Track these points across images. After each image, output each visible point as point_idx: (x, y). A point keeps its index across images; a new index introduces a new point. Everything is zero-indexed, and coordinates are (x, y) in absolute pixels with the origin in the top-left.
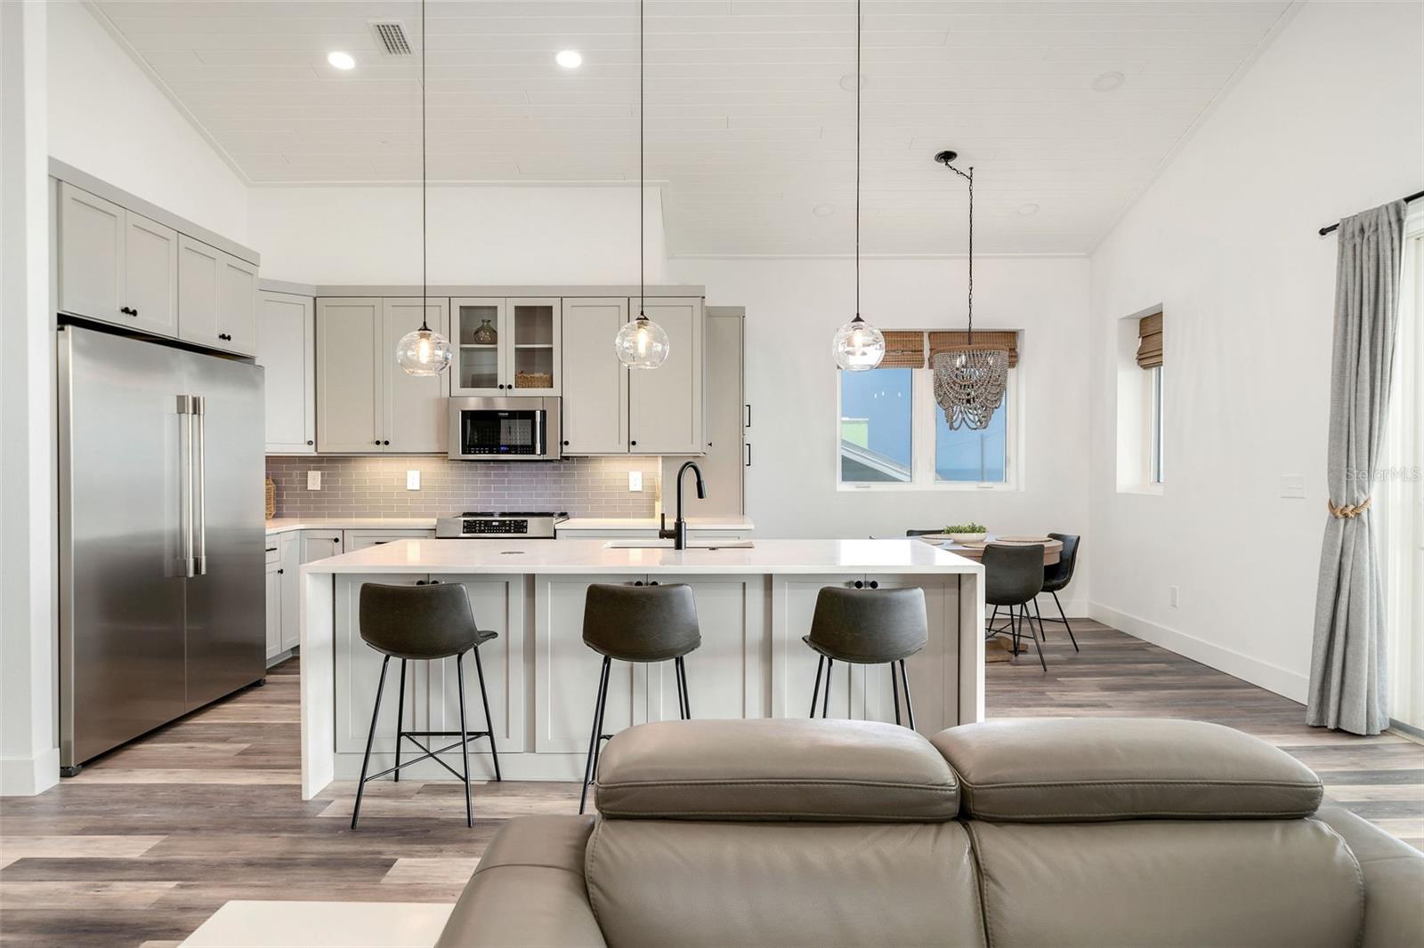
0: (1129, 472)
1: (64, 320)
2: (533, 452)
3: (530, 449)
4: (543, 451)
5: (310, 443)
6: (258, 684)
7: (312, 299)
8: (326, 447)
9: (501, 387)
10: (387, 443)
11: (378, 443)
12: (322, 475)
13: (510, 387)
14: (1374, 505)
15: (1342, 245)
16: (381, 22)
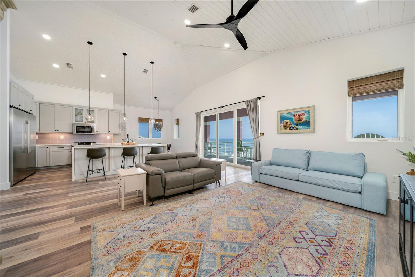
0: (176, 137)
1: (11, 107)
2: (91, 133)
3: (91, 132)
4: (93, 133)
5: (38, 130)
6: (35, 173)
7: (39, 104)
8: (41, 131)
9: (84, 122)
10: (58, 131)
11: (56, 130)
12: (38, 136)
13: (86, 122)
14: (199, 139)
15: (197, 115)
16: (68, 63)
